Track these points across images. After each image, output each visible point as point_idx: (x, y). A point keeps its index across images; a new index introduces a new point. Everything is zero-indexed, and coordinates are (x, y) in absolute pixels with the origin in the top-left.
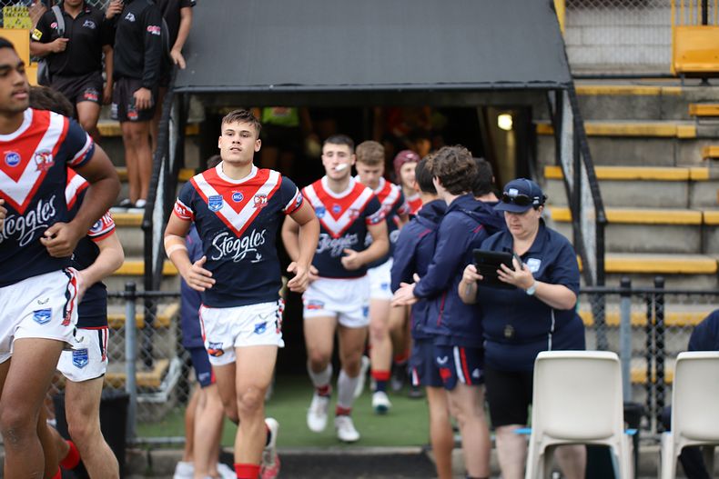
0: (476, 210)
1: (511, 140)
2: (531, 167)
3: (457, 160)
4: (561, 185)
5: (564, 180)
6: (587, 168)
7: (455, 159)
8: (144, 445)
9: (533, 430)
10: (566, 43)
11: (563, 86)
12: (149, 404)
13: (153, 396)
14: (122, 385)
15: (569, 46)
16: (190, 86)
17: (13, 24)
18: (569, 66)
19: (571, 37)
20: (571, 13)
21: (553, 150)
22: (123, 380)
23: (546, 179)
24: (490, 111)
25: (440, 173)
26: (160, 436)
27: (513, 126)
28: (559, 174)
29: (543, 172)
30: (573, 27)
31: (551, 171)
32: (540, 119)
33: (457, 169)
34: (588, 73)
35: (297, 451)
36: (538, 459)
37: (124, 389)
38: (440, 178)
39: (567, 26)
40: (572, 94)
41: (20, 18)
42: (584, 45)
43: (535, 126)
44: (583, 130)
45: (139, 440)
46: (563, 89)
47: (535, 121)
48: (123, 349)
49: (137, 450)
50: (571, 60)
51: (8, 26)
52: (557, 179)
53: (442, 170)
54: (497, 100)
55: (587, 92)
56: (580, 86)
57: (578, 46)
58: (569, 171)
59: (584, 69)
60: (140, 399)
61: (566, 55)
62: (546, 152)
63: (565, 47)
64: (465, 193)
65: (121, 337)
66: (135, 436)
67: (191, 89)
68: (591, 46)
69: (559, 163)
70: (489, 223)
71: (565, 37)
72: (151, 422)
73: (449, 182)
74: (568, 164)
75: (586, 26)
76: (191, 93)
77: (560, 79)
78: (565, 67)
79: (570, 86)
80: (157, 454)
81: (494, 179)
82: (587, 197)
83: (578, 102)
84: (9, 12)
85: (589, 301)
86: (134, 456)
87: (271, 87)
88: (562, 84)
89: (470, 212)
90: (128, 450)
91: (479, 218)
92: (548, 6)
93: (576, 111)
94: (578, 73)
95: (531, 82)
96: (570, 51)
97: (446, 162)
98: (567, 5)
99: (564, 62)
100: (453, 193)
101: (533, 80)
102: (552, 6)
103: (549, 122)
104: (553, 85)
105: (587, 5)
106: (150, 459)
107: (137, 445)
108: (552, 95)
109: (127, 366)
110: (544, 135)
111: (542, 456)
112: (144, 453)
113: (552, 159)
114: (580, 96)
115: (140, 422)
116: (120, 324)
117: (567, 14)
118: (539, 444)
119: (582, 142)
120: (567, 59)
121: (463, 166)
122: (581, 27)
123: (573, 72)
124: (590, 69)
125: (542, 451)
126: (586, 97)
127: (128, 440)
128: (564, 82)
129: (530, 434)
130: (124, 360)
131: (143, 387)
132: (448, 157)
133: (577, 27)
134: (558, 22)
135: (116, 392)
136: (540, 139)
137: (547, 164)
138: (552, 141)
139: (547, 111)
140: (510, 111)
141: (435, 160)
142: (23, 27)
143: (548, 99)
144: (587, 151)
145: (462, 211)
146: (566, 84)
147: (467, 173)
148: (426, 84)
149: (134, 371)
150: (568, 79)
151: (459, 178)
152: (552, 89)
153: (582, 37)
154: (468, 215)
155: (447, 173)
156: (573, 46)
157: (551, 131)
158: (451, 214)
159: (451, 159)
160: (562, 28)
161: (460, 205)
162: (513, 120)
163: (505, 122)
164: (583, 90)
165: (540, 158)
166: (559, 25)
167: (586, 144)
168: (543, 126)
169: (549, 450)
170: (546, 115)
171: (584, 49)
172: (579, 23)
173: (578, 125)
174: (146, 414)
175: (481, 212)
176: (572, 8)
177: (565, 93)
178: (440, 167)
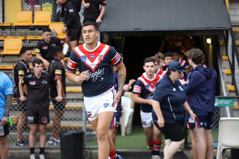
0: (204, 71)
1: (211, 47)
2: (218, 56)
3: (198, 53)
4: (228, 62)
5: (229, 60)
6: (236, 56)
7: (197, 52)
8: (89, 148)
9: (219, 144)
10: (229, 15)
11: (228, 29)
12: (91, 135)
13: (92, 132)
14: (82, 128)
15: (230, 15)
16: (104, 30)
17: (45, 10)
18: (230, 22)
19: (231, 12)
20: (231, 5)
21: (225, 50)
22: (82, 127)
23: (223, 60)
24: (204, 38)
25: (192, 57)
26: (95, 145)
27: (211, 42)
28: (227, 58)
29: (222, 58)
30: (232, 9)
31: (224, 57)
32: (221, 40)
33: (198, 56)
34: (237, 24)
35: (140, 151)
36: (220, 153)
37: (82, 130)
38: (192, 59)
39: (230, 9)
40: (232, 32)
41: (48, 7)
42: (235, 15)
43: (219, 42)
44: (235, 44)
45: (87, 147)
46: (229, 30)
47: (219, 41)
48: (82, 117)
49: (87, 150)
50: (231, 20)
51: (44, 10)
52: (226, 60)
53: (193, 56)
54: (206, 34)
55: (236, 31)
56: (234, 29)
57: (233, 16)
58: (231, 57)
59: (235, 23)
60: (88, 133)
61: (229, 19)
62: (223, 51)
63: (229, 16)
64: (200, 65)
65: (81, 113)
66: (86, 146)
67: (104, 31)
68: (238, 15)
69: (227, 55)
70: (208, 76)
71: (229, 13)
72: (91, 141)
73: (195, 60)
74: (230, 55)
75: (236, 9)
76: (104, 32)
77: (227, 26)
78: (229, 23)
79: (231, 29)
80: (93, 151)
81: (205, 60)
82: (236, 66)
83: (234, 34)
84: (44, 5)
85: (237, 101)
86: (86, 152)
87: (131, 30)
88: (228, 28)
89: (202, 71)
90: (84, 150)
91: (205, 73)
92: (223, 2)
93: (233, 37)
94: (234, 24)
95: (217, 28)
96: (231, 17)
97: (194, 54)
98: (230, 2)
99: (229, 21)
100: (196, 64)
101: (218, 27)
102: (225, 2)
103: (224, 41)
104: (225, 29)
105: (236, 2)
106: (91, 153)
107: (87, 148)
108: (225, 32)
109: (83, 122)
110: (222, 45)
111: (221, 152)
112: (89, 151)
113: (224, 53)
114: (234, 32)
115: (88, 141)
116: (81, 109)
117: (230, 5)
118: (221, 148)
119: (235, 48)
120: (230, 20)
121: (200, 55)
122: (235, 9)
123: (232, 24)
124: (237, 23)
125: (222, 151)
126: (236, 32)
127: (84, 147)
128: (229, 27)
129: (218, 145)
130: (82, 120)
131: (89, 129)
132: (195, 52)
133: (233, 9)
134: (227, 7)
135: (80, 131)
136: (221, 46)
137: (223, 55)
138: (225, 47)
139: (223, 37)
140: (211, 38)
141: (190, 53)
142: (49, 10)
143: (223, 33)
144: (236, 51)
145: (199, 71)
146: (230, 28)
147: (201, 57)
148: (182, 28)
149: (86, 124)
150: (230, 27)
151: (199, 59)
152: (225, 30)
153: (235, 13)
154: (201, 72)
155: (195, 57)
156: (232, 15)
157: (224, 44)
158: (195, 71)
159: (196, 52)
160: (228, 10)
161: (199, 68)
162: (211, 40)
163: (209, 41)
164: (235, 30)
165: (221, 53)
166: (227, 9)
167: (236, 48)
168: (222, 42)
169: (224, 150)
170: (223, 39)
171: (235, 16)
172: (234, 8)
173: (233, 42)
174: (90, 138)
175: (205, 71)
176: (232, 3)
177: (229, 31)
178: (192, 55)
